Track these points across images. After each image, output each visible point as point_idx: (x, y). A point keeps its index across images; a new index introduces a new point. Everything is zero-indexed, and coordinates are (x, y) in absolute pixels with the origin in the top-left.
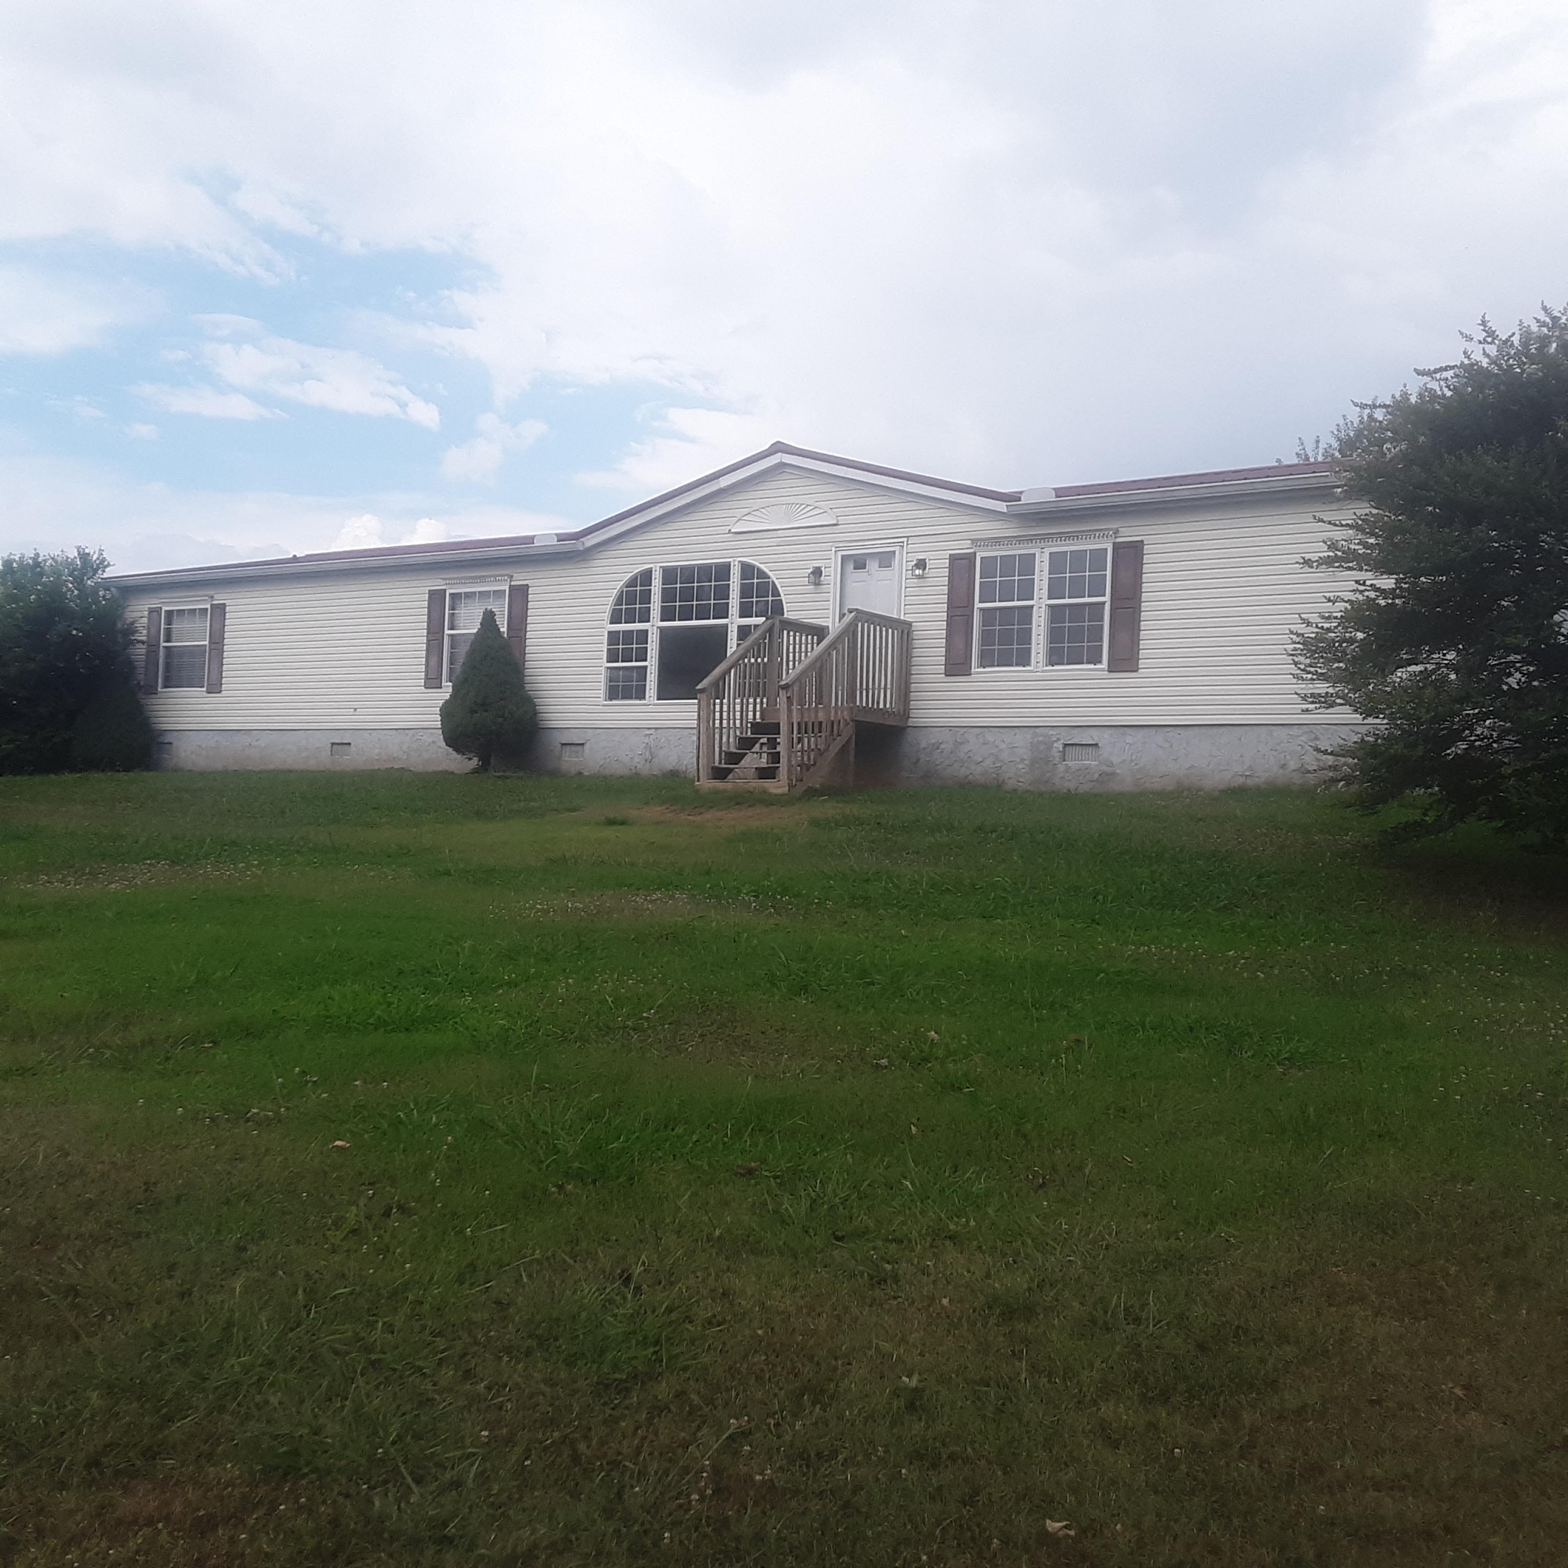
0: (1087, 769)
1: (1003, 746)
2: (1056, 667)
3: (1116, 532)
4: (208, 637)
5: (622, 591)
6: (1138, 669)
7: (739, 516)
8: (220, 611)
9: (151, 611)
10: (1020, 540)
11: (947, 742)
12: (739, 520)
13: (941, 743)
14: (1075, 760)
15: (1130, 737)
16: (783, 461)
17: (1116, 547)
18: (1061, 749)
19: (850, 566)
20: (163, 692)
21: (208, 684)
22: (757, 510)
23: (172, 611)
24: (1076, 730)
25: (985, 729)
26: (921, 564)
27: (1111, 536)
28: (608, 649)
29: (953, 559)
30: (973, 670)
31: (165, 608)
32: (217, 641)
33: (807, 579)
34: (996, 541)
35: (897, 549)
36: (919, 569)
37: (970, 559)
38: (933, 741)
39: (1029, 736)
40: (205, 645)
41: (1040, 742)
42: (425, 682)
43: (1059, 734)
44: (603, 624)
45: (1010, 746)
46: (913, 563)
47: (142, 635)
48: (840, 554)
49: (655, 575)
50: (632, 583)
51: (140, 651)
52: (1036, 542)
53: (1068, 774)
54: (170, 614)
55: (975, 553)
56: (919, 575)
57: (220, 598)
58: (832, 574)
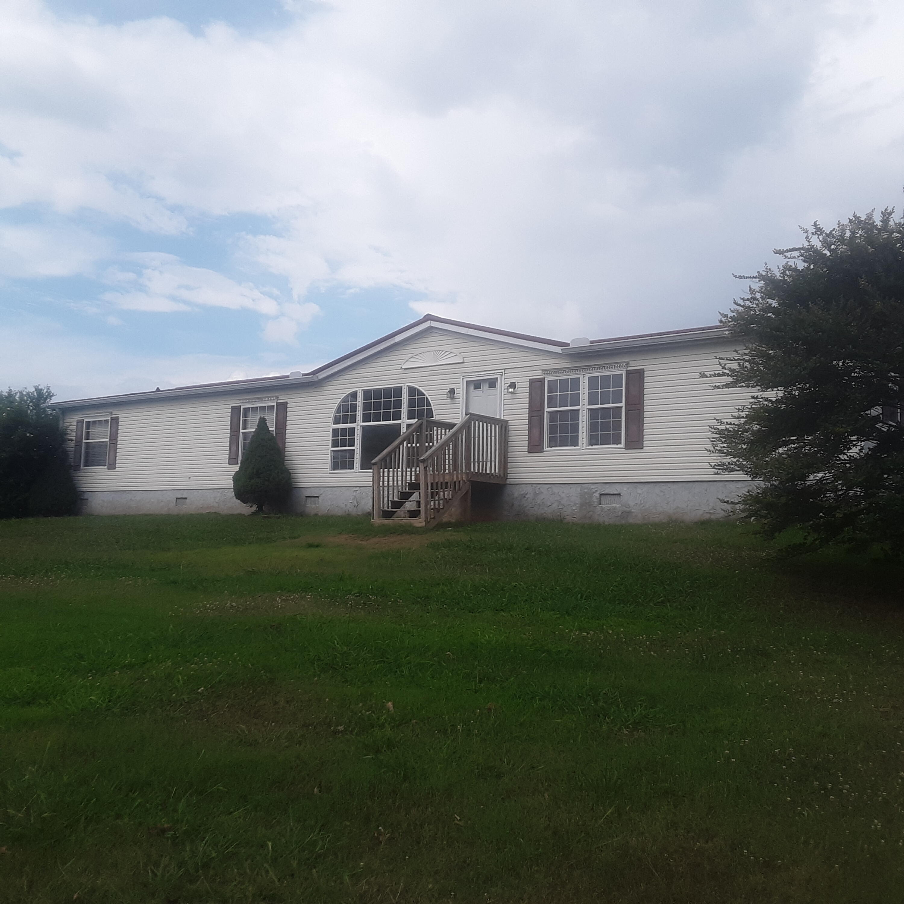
0: (614, 509)
1: (563, 495)
2: (594, 447)
3: (628, 364)
4: (109, 436)
5: (341, 405)
6: (643, 447)
7: (407, 358)
8: (115, 420)
9: (78, 422)
10: (571, 369)
11: (530, 494)
12: (407, 361)
13: (526, 494)
14: (607, 504)
15: (641, 489)
16: (432, 325)
17: (628, 373)
18: (598, 497)
19: (472, 388)
20: (85, 469)
21: (109, 464)
22: (417, 355)
23: (90, 422)
24: (608, 486)
25: (552, 485)
26: (513, 385)
27: (625, 366)
28: (332, 440)
29: (532, 382)
30: (544, 449)
31: (85, 420)
32: (114, 438)
33: (446, 395)
34: (556, 371)
35: (499, 377)
36: (511, 388)
37: (541, 381)
38: (522, 493)
39: (579, 489)
40: (107, 441)
41: (586, 493)
42: (229, 461)
43: (597, 488)
44: (329, 424)
45: (568, 496)
46: (508, 385)
47: (73, 436)
48: (465, 380)
49: (359, 395)
50: (345, 400)
51: (71, 446)
52: (580, 371)
53: (603, 513)
54: (88, 423)
55: (544, 378)
56: (511, 392)
57: (116, 413)
58: (461, 393)
